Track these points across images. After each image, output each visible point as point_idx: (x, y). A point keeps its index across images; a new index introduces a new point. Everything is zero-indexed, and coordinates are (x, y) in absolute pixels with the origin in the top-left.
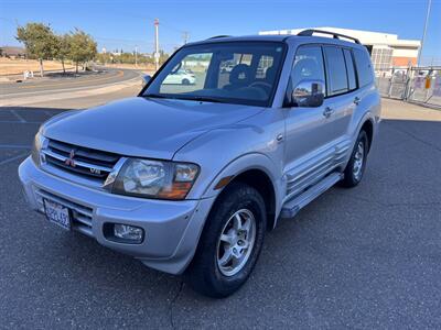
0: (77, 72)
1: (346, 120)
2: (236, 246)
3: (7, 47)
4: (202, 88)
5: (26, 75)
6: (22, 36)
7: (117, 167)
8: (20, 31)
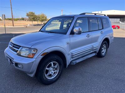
0: (41, 24)
1: (98, 38)
2: (53, 71)
3: (25, 18)
4: (59, 29)
5: (28, 25)
6: (28, 15)
7: (20, 49)
8: (27, 14)
